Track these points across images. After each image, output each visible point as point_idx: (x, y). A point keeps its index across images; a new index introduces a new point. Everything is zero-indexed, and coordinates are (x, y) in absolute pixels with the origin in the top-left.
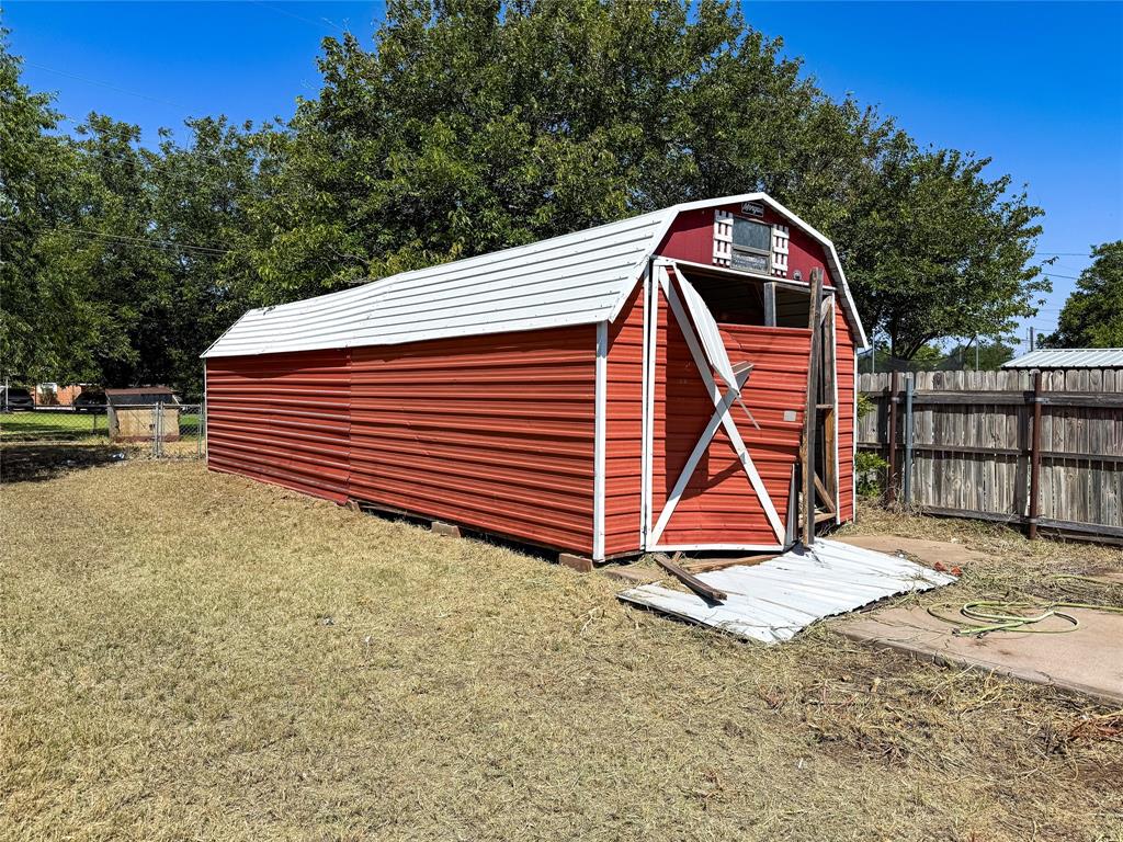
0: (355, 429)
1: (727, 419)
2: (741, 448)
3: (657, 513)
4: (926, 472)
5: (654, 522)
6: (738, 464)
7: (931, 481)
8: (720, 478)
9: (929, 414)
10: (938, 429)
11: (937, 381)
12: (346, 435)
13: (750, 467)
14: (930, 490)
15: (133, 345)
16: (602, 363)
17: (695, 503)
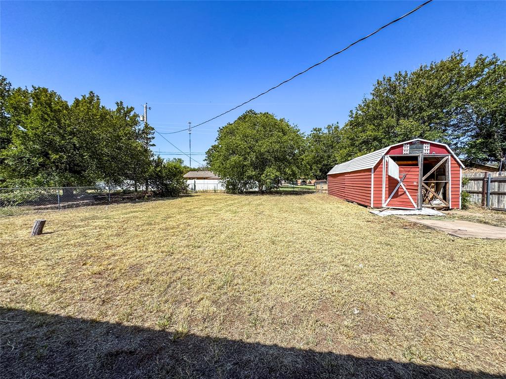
0: (346, 187)
1: (401, 184)
2: (405, 189)
3: (386, 201)
4: (496, 199)
5: (385, 202)
6: (405, 193)
7: (497, 201)
8: (401, 195)
9: (496, 184)
10: (499, 187)
11: (500, 174)
12: (344, 188)
13: (407, 193)
14: (496, 203)
15: (320, 172)
16: (373, 175)
17: (395, 199)
